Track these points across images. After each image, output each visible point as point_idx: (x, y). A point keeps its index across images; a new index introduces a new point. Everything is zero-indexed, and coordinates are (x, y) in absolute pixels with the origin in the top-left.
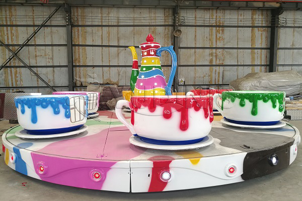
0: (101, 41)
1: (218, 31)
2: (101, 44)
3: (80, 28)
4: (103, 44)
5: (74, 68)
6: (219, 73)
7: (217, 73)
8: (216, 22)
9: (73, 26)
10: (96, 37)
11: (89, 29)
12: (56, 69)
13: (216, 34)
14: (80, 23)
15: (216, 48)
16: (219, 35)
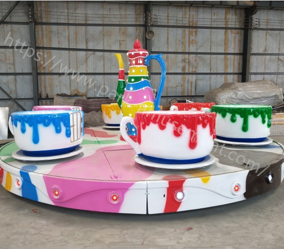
0: (67, 44)
1: (190, 33)
2: (67, 47)
3: (44, 27)
4: (70, 47)
5: (39, 76)
6: (192, 82)
7: (190, 83)
8: (189, 22)
9: (36, 23)
10: (63, 38)
11: (54, 28)
12: (18, 77)
13: (189, 36)
14: (44, 20)
15: (189, 53)
16: (192, 38)
